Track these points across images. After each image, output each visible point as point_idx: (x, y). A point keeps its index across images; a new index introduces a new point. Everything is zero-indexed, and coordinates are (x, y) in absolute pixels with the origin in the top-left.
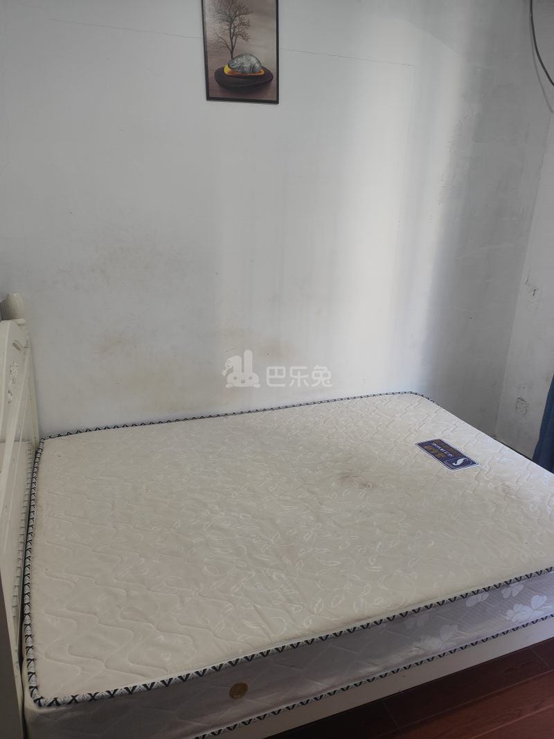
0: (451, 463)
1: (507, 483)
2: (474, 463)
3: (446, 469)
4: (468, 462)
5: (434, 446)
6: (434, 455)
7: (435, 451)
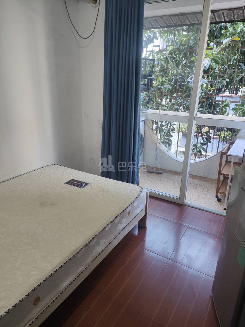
0: (81, 186)
1: (102, 187)
2: (88, 184)
3: (80, 189)
4: (86, 184)
5: (72, 182)
6: (73, 185)
7: (73, 184)
